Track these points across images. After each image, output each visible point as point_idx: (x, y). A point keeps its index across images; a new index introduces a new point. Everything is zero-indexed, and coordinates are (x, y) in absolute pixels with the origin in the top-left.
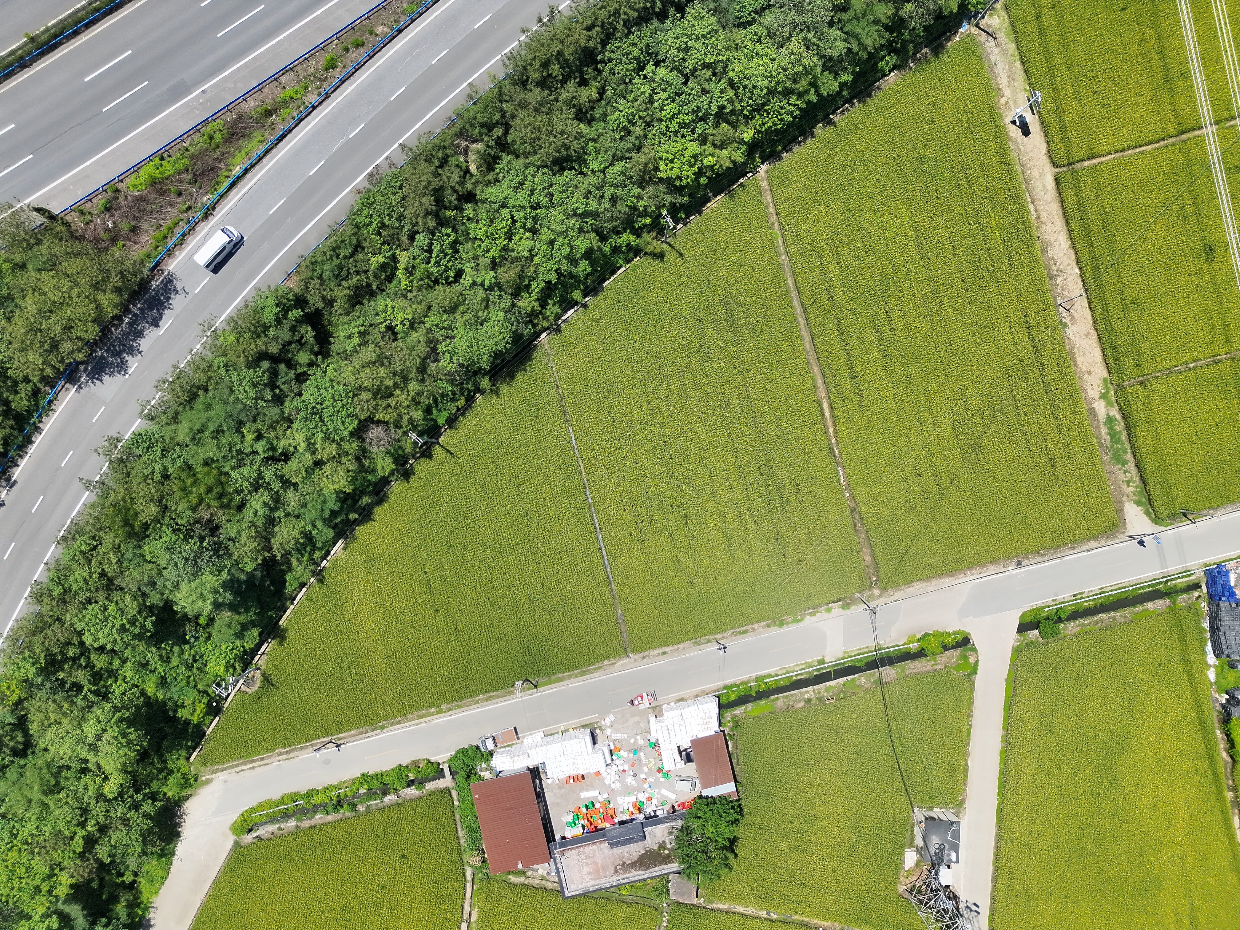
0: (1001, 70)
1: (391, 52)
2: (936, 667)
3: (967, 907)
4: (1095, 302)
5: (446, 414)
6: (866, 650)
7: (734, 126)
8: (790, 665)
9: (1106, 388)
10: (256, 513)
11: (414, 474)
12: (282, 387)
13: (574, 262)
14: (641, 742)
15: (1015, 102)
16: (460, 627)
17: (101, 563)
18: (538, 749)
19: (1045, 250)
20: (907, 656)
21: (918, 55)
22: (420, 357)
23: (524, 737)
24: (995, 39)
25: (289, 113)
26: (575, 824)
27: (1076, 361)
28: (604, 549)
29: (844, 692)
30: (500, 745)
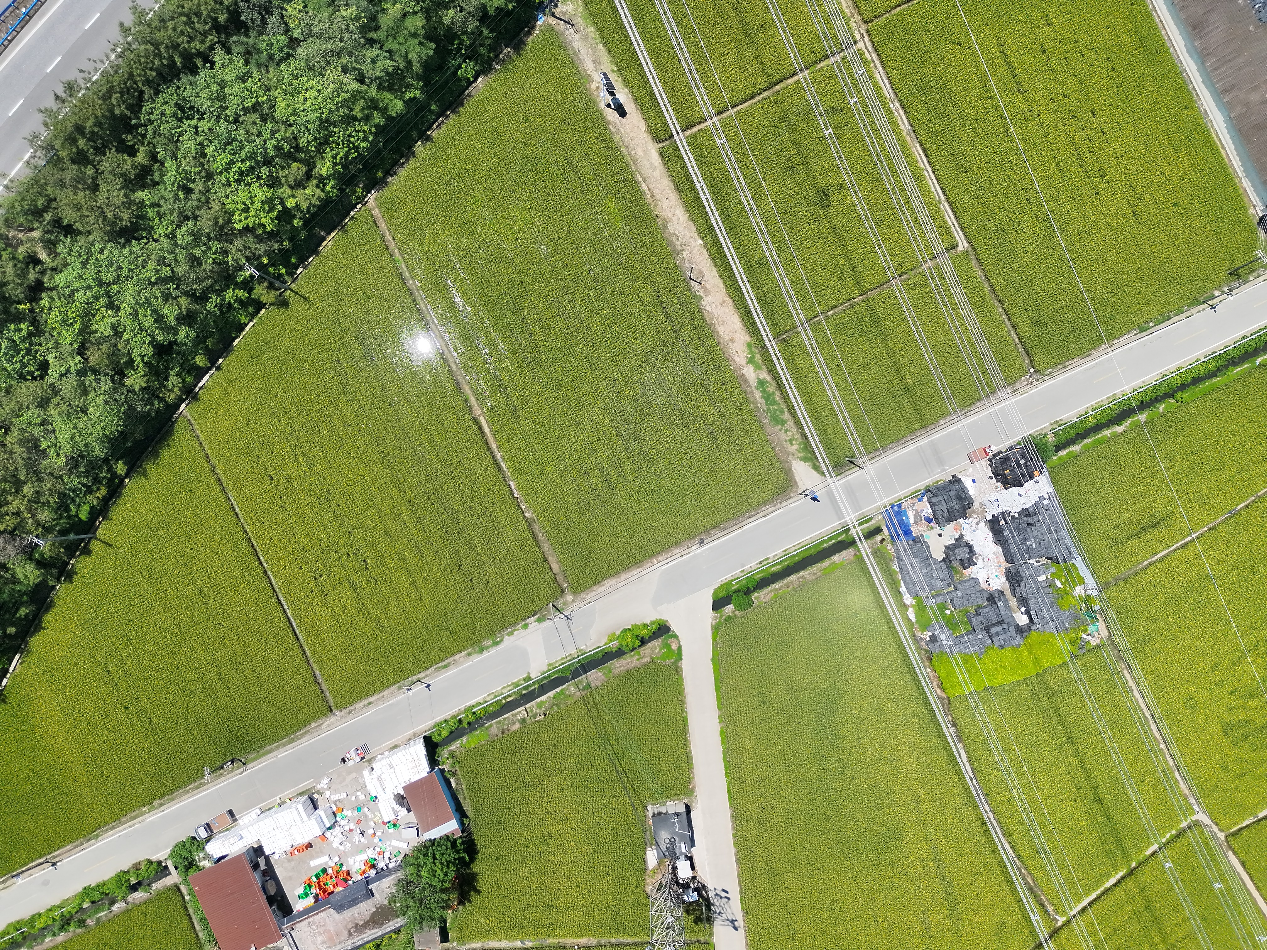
0: (585, 56)
2: (642, 661)
3: (717, 895)
4: (722, 270)
5: (86, 508)
6: (568, 658)
8: (498, 689)
9: (751, 352)
11: (76, 573)
14: (362, 797)
16: (154, 720)
19: (666, 227)
20: (609, 656)
21: (501, 56)
23: (239, 818)
24: (573, 25)
26: (307, 895)
27: (717, 332)
28: (288, 611)
29: (557, 705)
30: (215, 832)
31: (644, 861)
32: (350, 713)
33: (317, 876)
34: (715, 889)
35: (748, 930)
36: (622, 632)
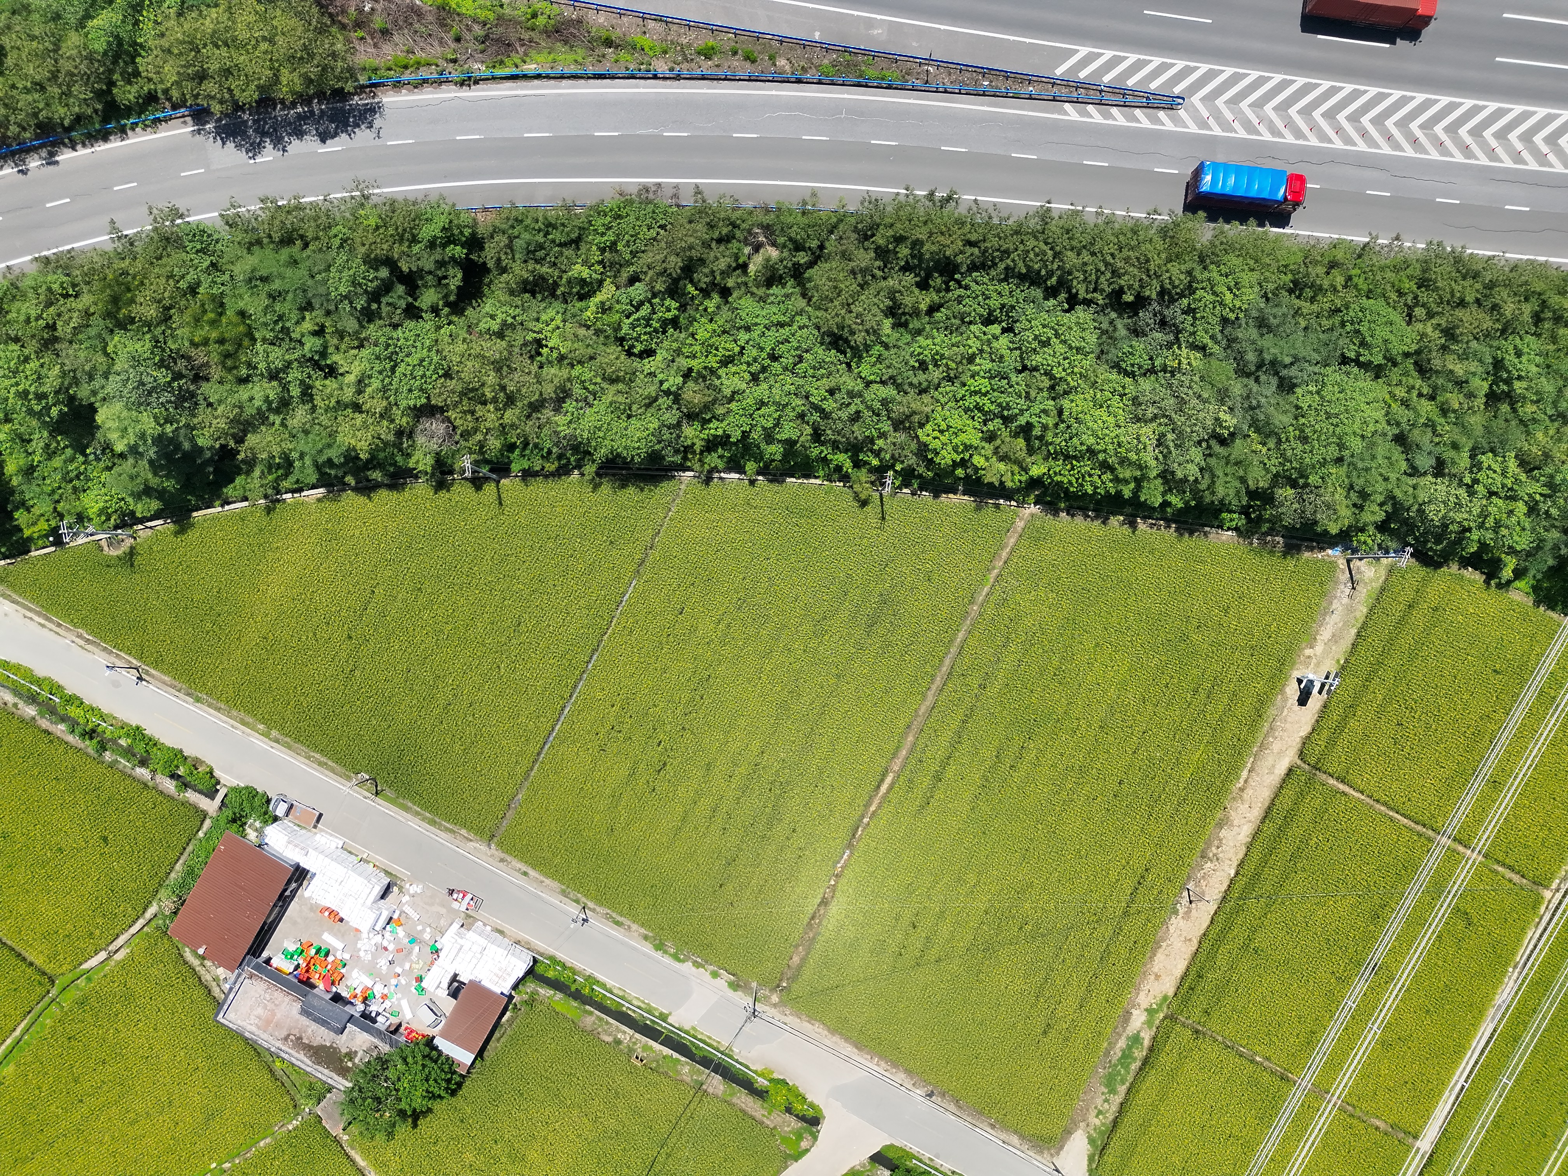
0: (1332, 623)
1: (774, 93)
2: (765, 1120)
4: (1221, 917)
5: (526, 465)
6: (715, 1044)
7: (1031, 451)
8: (632, 993)
9: (1160, 1006)
10: (251, 399)
11: (448, 491)
12: (383, 306)
13: (769, 437)
14: (427, 936)
15: (1318, 665)
17: (59, 315)
18: (321, 857)
19: (1220, 825)
20: (747, 1085)
21: (1269, 538)
22: (541, 394)
23: (322, 830)
24: (1354, 588)
25: (628, 61)
26: (291, 958)
27: (1155, 956)
28: (560, 724)
30: (290, 818)
32: (502, 860)
36: (780, 1080)
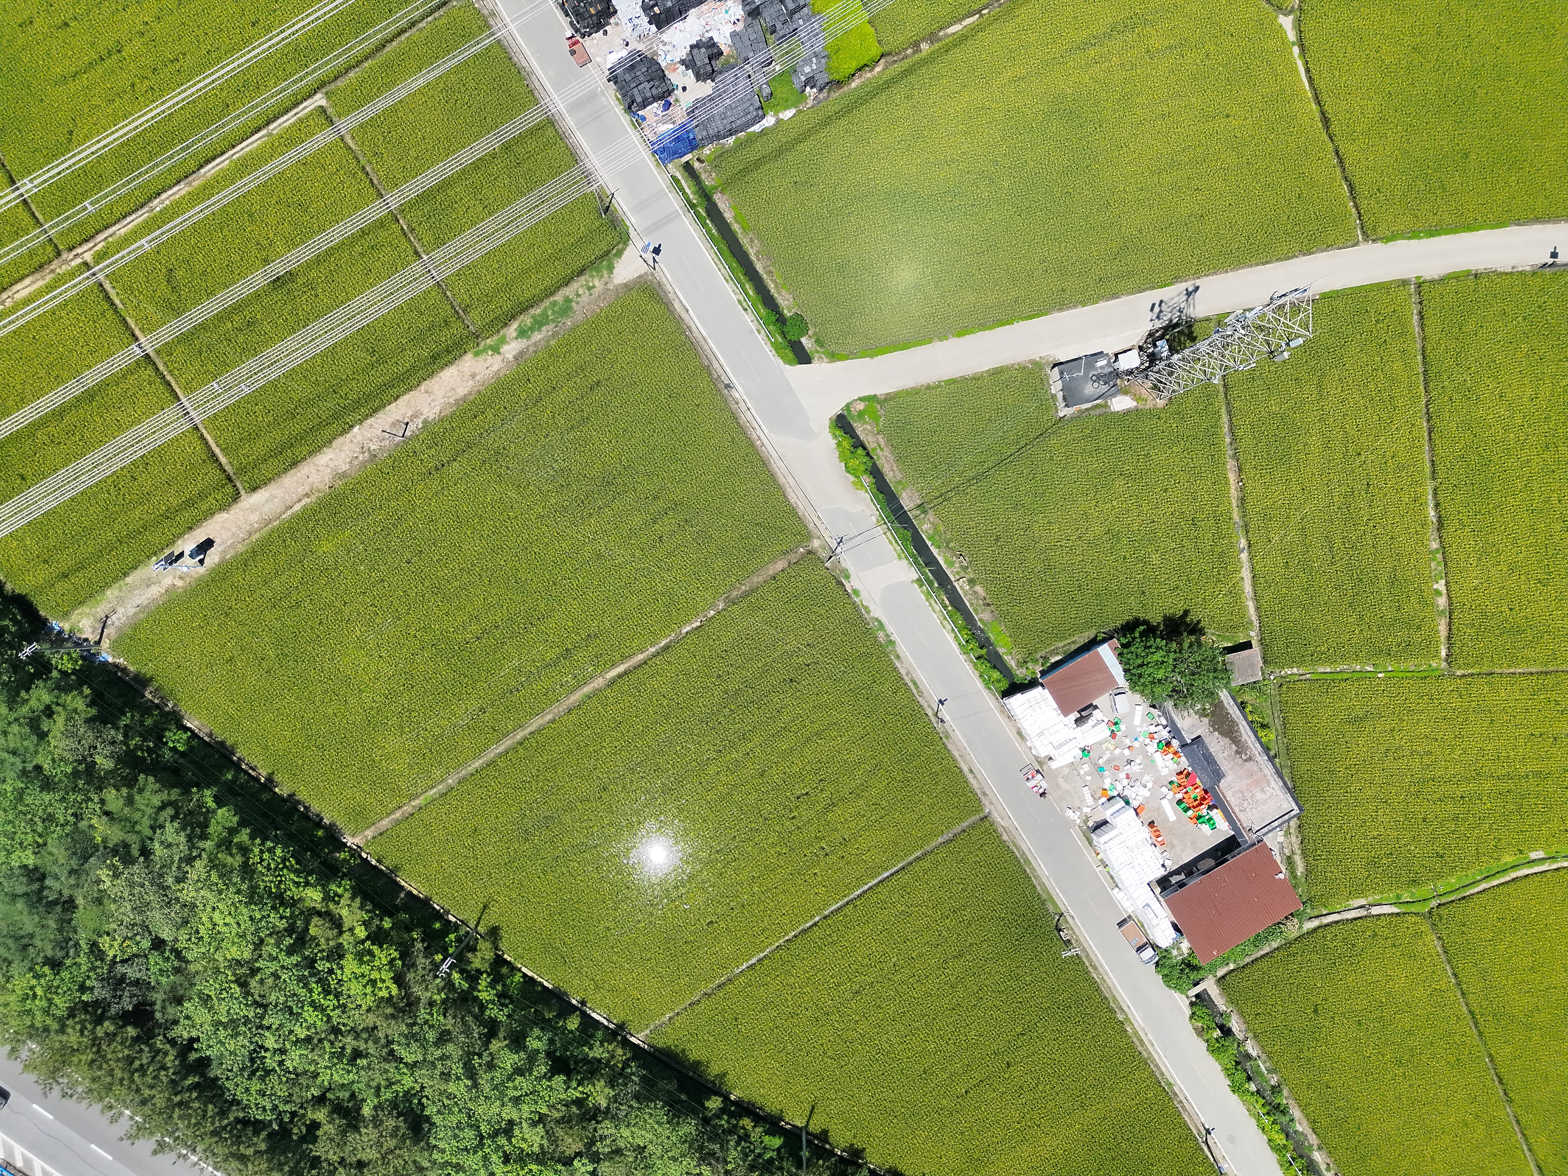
0: (143, 597)
2: (883, 444)
3: (1158, 317)
4: (385, 398)
5: (766, 1139)
6: (889, 534)
9: (485, 350)
14: (1086, 767)
16: (1019, 1030)
18: (1135, 896)
20: (881, 485)
21: (156, 701)
23: (1126, 911)
24: (107, 617)
26: (1210, 819)
27: (465, 395)
28: (870, 884)
29: (947, 543)
30: (1146, 940)
31: (1127, 412)
32: (985, 794)
33: (1186, 810)
34: (1151, 320)
35: (1197, 275)
36: (848, 472)
